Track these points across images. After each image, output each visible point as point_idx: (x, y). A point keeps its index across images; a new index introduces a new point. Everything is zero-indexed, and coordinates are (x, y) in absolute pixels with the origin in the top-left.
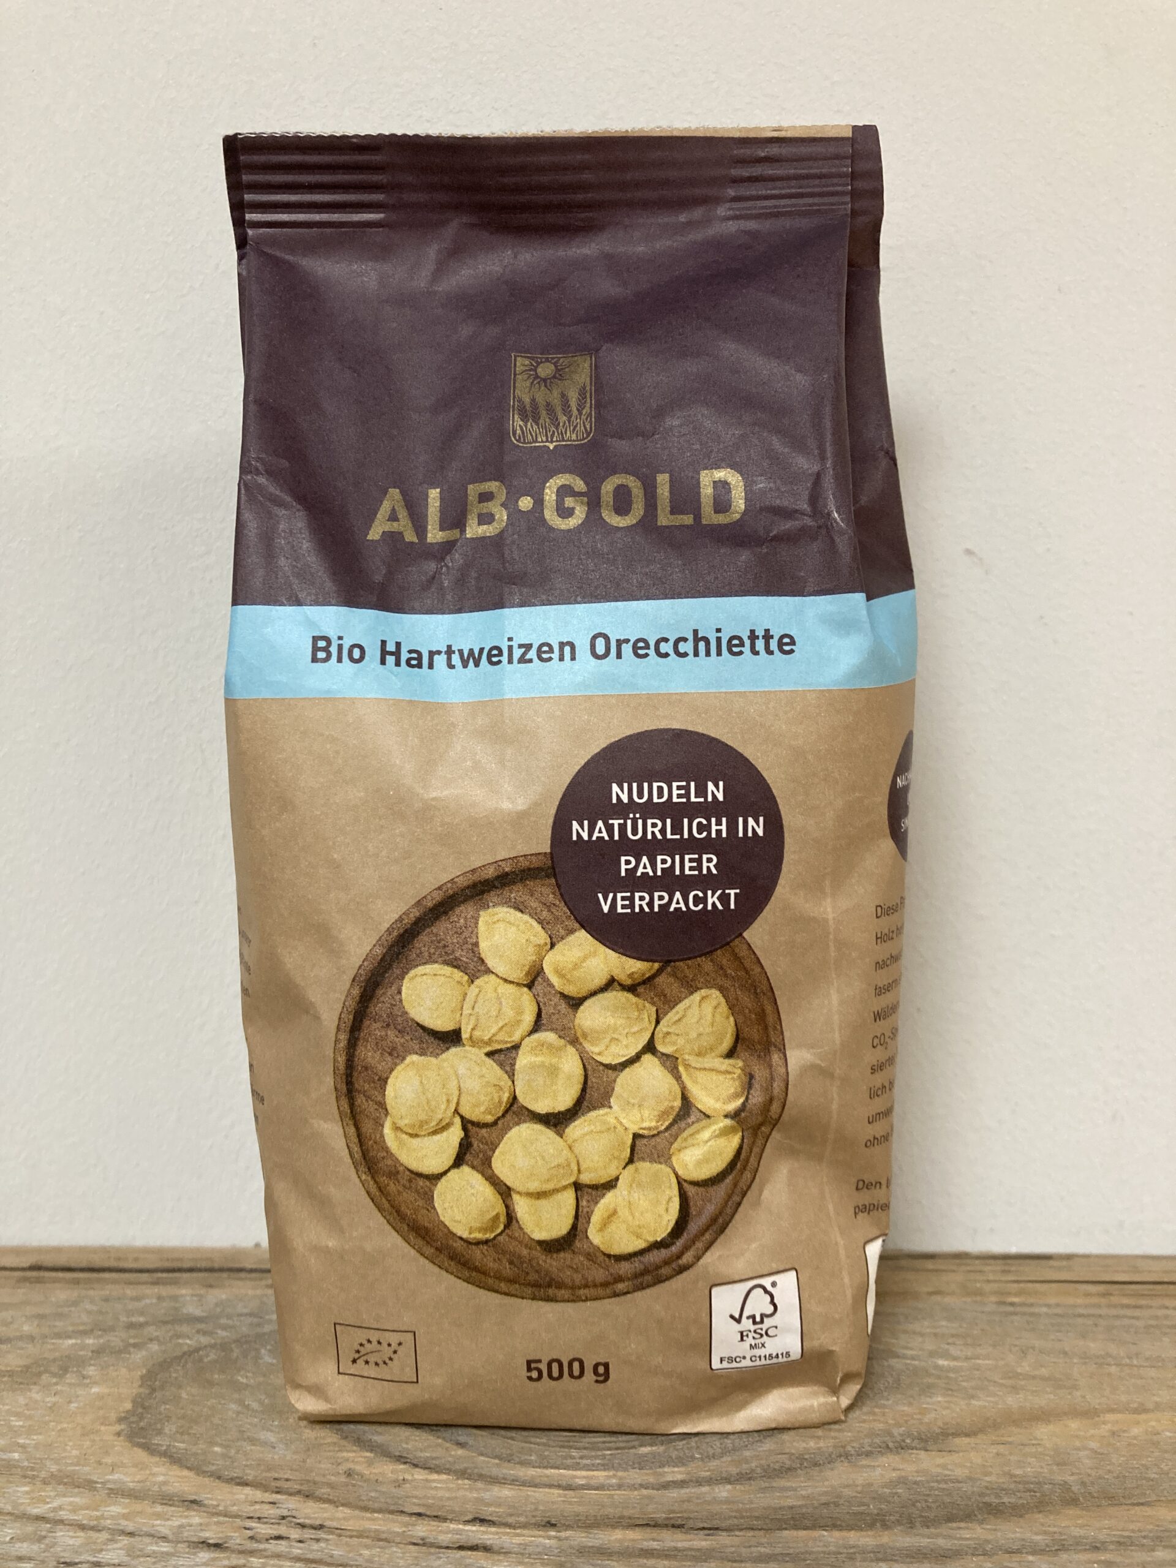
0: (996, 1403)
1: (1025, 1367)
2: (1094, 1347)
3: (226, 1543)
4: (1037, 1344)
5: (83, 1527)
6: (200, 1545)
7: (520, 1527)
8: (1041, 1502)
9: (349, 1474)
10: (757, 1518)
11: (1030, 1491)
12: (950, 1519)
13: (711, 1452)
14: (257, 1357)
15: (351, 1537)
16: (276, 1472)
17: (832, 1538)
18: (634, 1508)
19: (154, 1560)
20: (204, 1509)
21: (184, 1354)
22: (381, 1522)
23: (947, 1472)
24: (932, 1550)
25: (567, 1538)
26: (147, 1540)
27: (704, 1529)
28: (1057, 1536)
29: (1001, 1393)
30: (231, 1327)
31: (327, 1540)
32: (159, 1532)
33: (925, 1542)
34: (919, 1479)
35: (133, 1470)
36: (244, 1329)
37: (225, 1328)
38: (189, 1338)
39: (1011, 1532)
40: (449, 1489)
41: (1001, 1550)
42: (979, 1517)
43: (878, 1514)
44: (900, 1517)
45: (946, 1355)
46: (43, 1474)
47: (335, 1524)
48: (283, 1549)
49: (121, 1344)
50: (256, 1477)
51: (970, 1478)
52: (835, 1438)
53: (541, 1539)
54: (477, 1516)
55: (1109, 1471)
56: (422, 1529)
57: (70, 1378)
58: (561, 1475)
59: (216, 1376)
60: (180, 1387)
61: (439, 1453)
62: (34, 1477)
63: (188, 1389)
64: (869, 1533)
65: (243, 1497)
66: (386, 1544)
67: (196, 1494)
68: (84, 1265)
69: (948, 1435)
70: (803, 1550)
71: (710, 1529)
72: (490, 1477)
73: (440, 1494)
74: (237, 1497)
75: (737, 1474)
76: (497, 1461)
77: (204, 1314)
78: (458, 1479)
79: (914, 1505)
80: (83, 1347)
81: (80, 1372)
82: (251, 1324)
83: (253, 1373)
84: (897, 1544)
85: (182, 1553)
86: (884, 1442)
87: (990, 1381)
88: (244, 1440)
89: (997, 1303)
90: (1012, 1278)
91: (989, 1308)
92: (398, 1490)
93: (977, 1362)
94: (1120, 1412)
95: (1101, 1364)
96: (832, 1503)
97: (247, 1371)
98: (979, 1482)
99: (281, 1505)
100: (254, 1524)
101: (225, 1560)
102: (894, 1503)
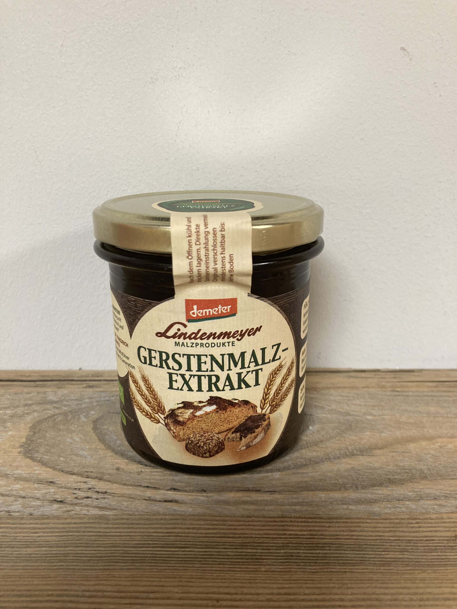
0: (392, 435)
1: (404, 419)
2: (432, 409)
3: (64, 500)
4: (409, 408)
5: (3, 495)
6: (54, 502)
7: (191, 492)
8: (411, 478)
9: (118, 469)
10: (292, 487)
11: (406, 473)
12: (373, 485)
14: (79, 419)
15: (119, 497)
16: (87, 469)
17: (323, 495)
18: (239, 483)
19: (33, 509)
20: (57, 485)
21: (48, 417)
22: (131, 490)
23: (372, 465)
24: (366, 499)
25: (211, 497)
26: (31, 499)
27: (269, 491)
28: (419, 493)
29: (393, 430)
30: (68, 405)
31: (108, 498)
32: (36, 496)
33: (363, 495)
34: (359, 468)
35: (26, 468)
36: (74, 406)
37: (65, 406)
38: (50, 410)
39: (399, 491)
41: (395, 499)
42: (386, 484)
43: (343, 484)
44: (352, 485)
45: (371, 414)
47: (112, 491)
48: (89, 502)
49: (22, 413)
50: (78, 471)
51: (381, 468)
52: (324, 451)
53: (199, 497)
54: (173, 487)
55: (440, 464)
56: (149, 493)
59: (61, 427)
60: (46, 432)
63: (50, 432)
64: (339, 492)
65: (73, 479)
66: (133, 500)
67: (53, 479)
68: (5, 379)
69: (372, 449)
70: (311, 500)
71: (271, 492)
73: (157, 477)
74: (70, 479)
75: (283, 467)
77: (57, 400)
79: (358, 480)
80: (5, 414)
81: (4, 425)
82: (77, 404)
83: (78, 425)
84: (351, 497)
85: (46, 505)
86: (345, 453)
87: (389, 425)
88: (73, 455)
89: (391, 391)
90: (397, 380)
91: (388, 393)
92: (138, 476)
93: (384, 417)
94: (444, 438)
95: (435, 417)
96: (323, 479)
97: (75, 425)
98: (385, 469)
99: (88, 483)
100: (77, 492)
101: (65, 508)
102: (349, 479)
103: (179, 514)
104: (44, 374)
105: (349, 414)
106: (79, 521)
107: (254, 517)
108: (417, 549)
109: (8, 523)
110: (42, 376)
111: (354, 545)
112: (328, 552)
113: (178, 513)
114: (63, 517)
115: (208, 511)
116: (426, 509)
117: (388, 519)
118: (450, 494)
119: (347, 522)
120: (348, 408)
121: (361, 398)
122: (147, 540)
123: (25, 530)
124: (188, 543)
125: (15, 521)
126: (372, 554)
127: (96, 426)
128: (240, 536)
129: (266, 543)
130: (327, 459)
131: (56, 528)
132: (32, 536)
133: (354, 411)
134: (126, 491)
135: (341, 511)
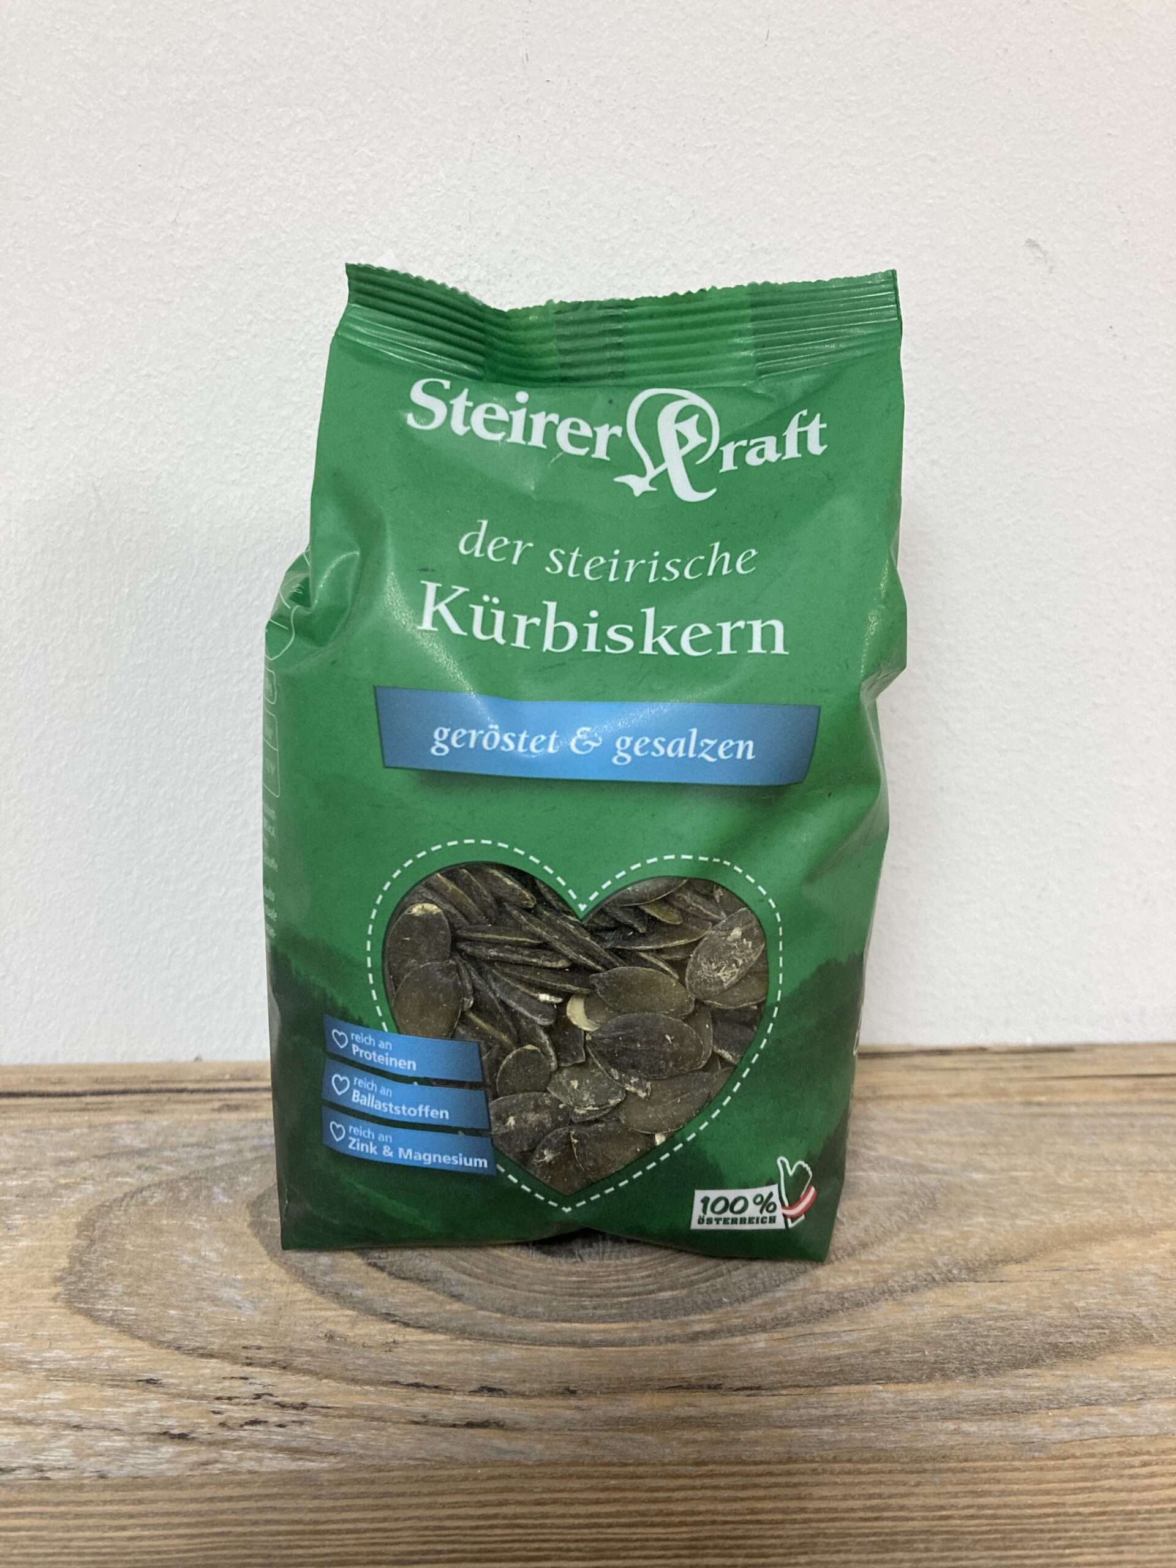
0: (1041, 1222)
1: (1066, 1179)
2: (1135, 1151)
3: (193, 1432)
4: (1074, 1150)
5: (18, 1422)
6: (162, 1437)
7: (535, 1397)
8: (1110, 1341)
9: (330, 1337)
10: (803, 1373)
11: (1099, 1327)
12: (1016, 1365)
13: (739, 1294)
14: (210, 1197)
15: (340, 1417)
16: (245, 1338)
17: (886, 1394)
18: (662, 1366)
19: (107, 1459)
20: (165, 1390)
21: (125, 1195)
22: (373, 1397)
23: (1004, 1307)
24: (1001, 1404)
25: (590, 1408)
26: (94, 1433)
27: (744, 1389)
28: (1136, 1382)
29: (1045, 1210)
30: (177, 1161)
31: (312, 1422)
32: (111, 1422)
33: (993, 1393)
34: (973, 1316)
35: (77, 1344)
36: (192, 1163)
37: (169, 1162)
38: (127, 1174)
39: (1085, 1378)
40: (448, 1352)
41: (1077, 1402)
42: (1048, 1361)
43: (935, 1362)
44: (960, 1364)
45: (981, 1168)
47: (321, 1402)
48: (260, 1436)
49: (50, 1185)
50: (222, 1345)
51: (1029, 1314)
52: (874, 1271)
53: (560, 1411)
54: (485, 1384)
56: (423, 1403)
58: (575, 1330)
59: (165, 1222)
60: (123, 1236)
61: (432, 1307)
63: (133, 1238)
64: (929, 1385)
65: (209, 1371)
66: (382, 1425)
67: (152, 1370)
69: (997, 1262)
70: (858, 1410)
71: (751, 1388)
72: (494, 1335)
73: (440, 1357)
74: (201, 1372)
75: (772, 1319)
76: (499, 1315)
77: (144, 1146)
78: (457, 1339)
79: (973, 1350)
82: (199, 1157)
83: (208, 1216)
84: (961, 1398)
85: (143, 1448)
86: (929, 1274)
87: (1030, 1196)
88: (204, 1300)
89: (1023, 1104)
90: (1037, 1075)
91: (1016, 1110)
92: (389, 1356)
93: (1015, 1174)
95: (1146, 1172)
96: (883, 1350)
97: (200, 1215)
98: (1041, 1318)
99: (253, 1381)
100: (224, 1407)
101: (194, 1455)
102: (951, 1347)
103: (512, 1462)
104: (100, 1075)
105: (924, 1170)
106: (237, 1492)
107: (715, 1463)
108: (1152, 1536)
109: (41, 1503)
110: (96, 1081)
111: (987, 1532)
112: (924, 1555)
113: (508, 1457)
114: (192, 1480)
115: (585, 1451)
116: (1160, 1425)
117: (1068, 1457)
119: (963, 1470)
120: (921, 1153)
121: (949, 1125)
122: (432, 1542)
123: (91, 1522)
124: (545, 1545)
125: (62, 1497)
126: (1040, 1556)
127: (259, 1216)
128: (682, 1519)
129: (757, 1537)
130: (884, 1292)
131: (177, 1514)
132: (111, 1538)
133: (936, 1161)
134: (358, 1401)
135: (943, 1437)
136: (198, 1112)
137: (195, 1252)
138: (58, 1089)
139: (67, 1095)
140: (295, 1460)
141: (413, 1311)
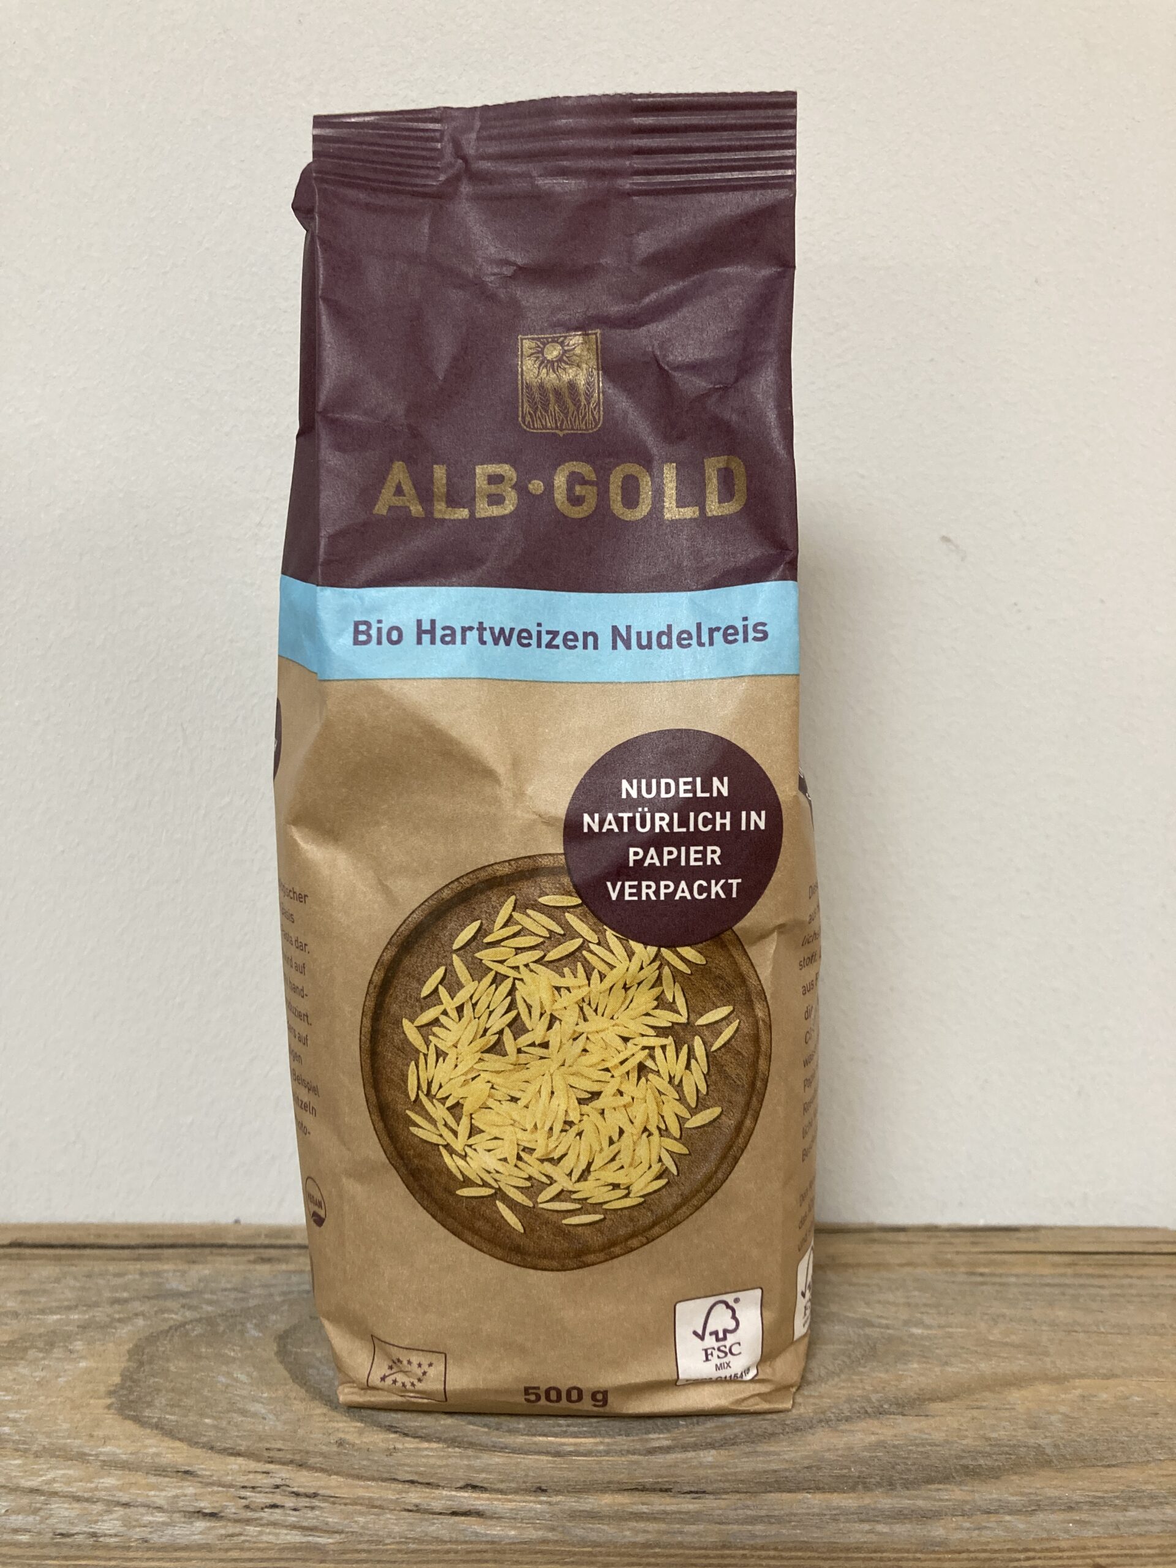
0: (970, 1369)
1: (996, 1335)
2: (1061, 1314)
3: (220, 1512)
4: (1007, 1312)
5: (77, 1499)
6: (196, 1515)
7: (511, 1493)
8: (1016, 1465)
9: (340, 1443)
10: (742, 1481)
12: (930, 1481)
14: (242, 1332)
15: (346, 1504)
16: (267, 1442)
17: (815, 1500)
18: (622, 1473)
19: (150, 1530)
20: (200, 1479)
21: (171, 1328)
22: (375, 1490)
23: (924, 1436)
24: (912, 1511)
25: (557, 1503)
26: (142, 1510)
27: (691, 1492)
28: (1033, 1497)
29: (973, 1360)
30: (216, 1302)
31: (322, 1508)
32: (154, 1502)
33: (905, 1503)
34: (897, 1443)
35: (125, 1442)
36: (229, 1304)
37: (210, 1303)
38: (172, 1311)
39: (989, 1493)
40: (440, 1457)
41: (979, 1510)
42: (957, 1478)
43: (859, 1477)
44: (881, 1479)
45: (920, 1323)
46: (35, 1448)
47: (328, 1492)
48: (278, 1517)
49: (106, 1319)
50: (249, 1447)
51: (947, 1441)
52: (815, 1404)
53: (532, 1504)
54: (469, 1482)
55: (1082, 1435)
56: (415, 1496)
57: (57, 1352)
58: (549, 1442)
59: (204, 1350)
60: (168, 1360)
61: (429, 1422)
62: (26, 1451)
63: (176, 1362)
64: (851, 1495)
65: (236, 1467)
66: (380, 1511)
67: (189, 1465)
68: (63, 1242)
69: (925, 1400)
70: (787, 1512)
71: (697, 1492)
72: (480, 1445)
73: (432, 1461)
74: (230, 1467)
75: (721, 1440)
76: (486, 1430)
77: (189, 1289)
78: (448, 1447)
79: (893, 1468)
80: (68, 1322)
81: (67, 1347)
82: (235, 1299)
83: (241, 1346)
84: (878, 1505)
85: (180, 1522)
86: (863, 1408)
87: (963, 1348)
88: (235, 1411)
89: (967, 1273)
90: (982, 1250)
91: (961, 1278)
92: (389, 1459)
93: (950, 1330)
94: (1089, 1377)
95: (1069, 1332)
96: (815, 1466)
97: (234, 1345)
98: (956, 1445)
99: (274, 1475)
100: (248, 1494)
101: (221, 1529)
102: (874, 1466)
103: (487, 1542)
104: (151, 1233)
105: (871, 1325)
106: (259, 1555)
107: (660, 1546)
110: (148, 1237)
113: (485, 1539)
114: (221, 1546)
115: (550, 1535)
116: (1048, 1531)
117: (963, 1552)
118: (1103, 1498)
119: (871, 1559)
120: (869, 1310)
121: (897, 1289)
125: (111, 1555)
127: (285, 1346)
133: (881, 1317)
134: (361, 1493)
135: (858, 1536)
136: (236, 1263)
137: (229, 1374)
138: (116, 1242)
139: (123, 1247)
140: (305, 1536)
141: (412, 1424)
